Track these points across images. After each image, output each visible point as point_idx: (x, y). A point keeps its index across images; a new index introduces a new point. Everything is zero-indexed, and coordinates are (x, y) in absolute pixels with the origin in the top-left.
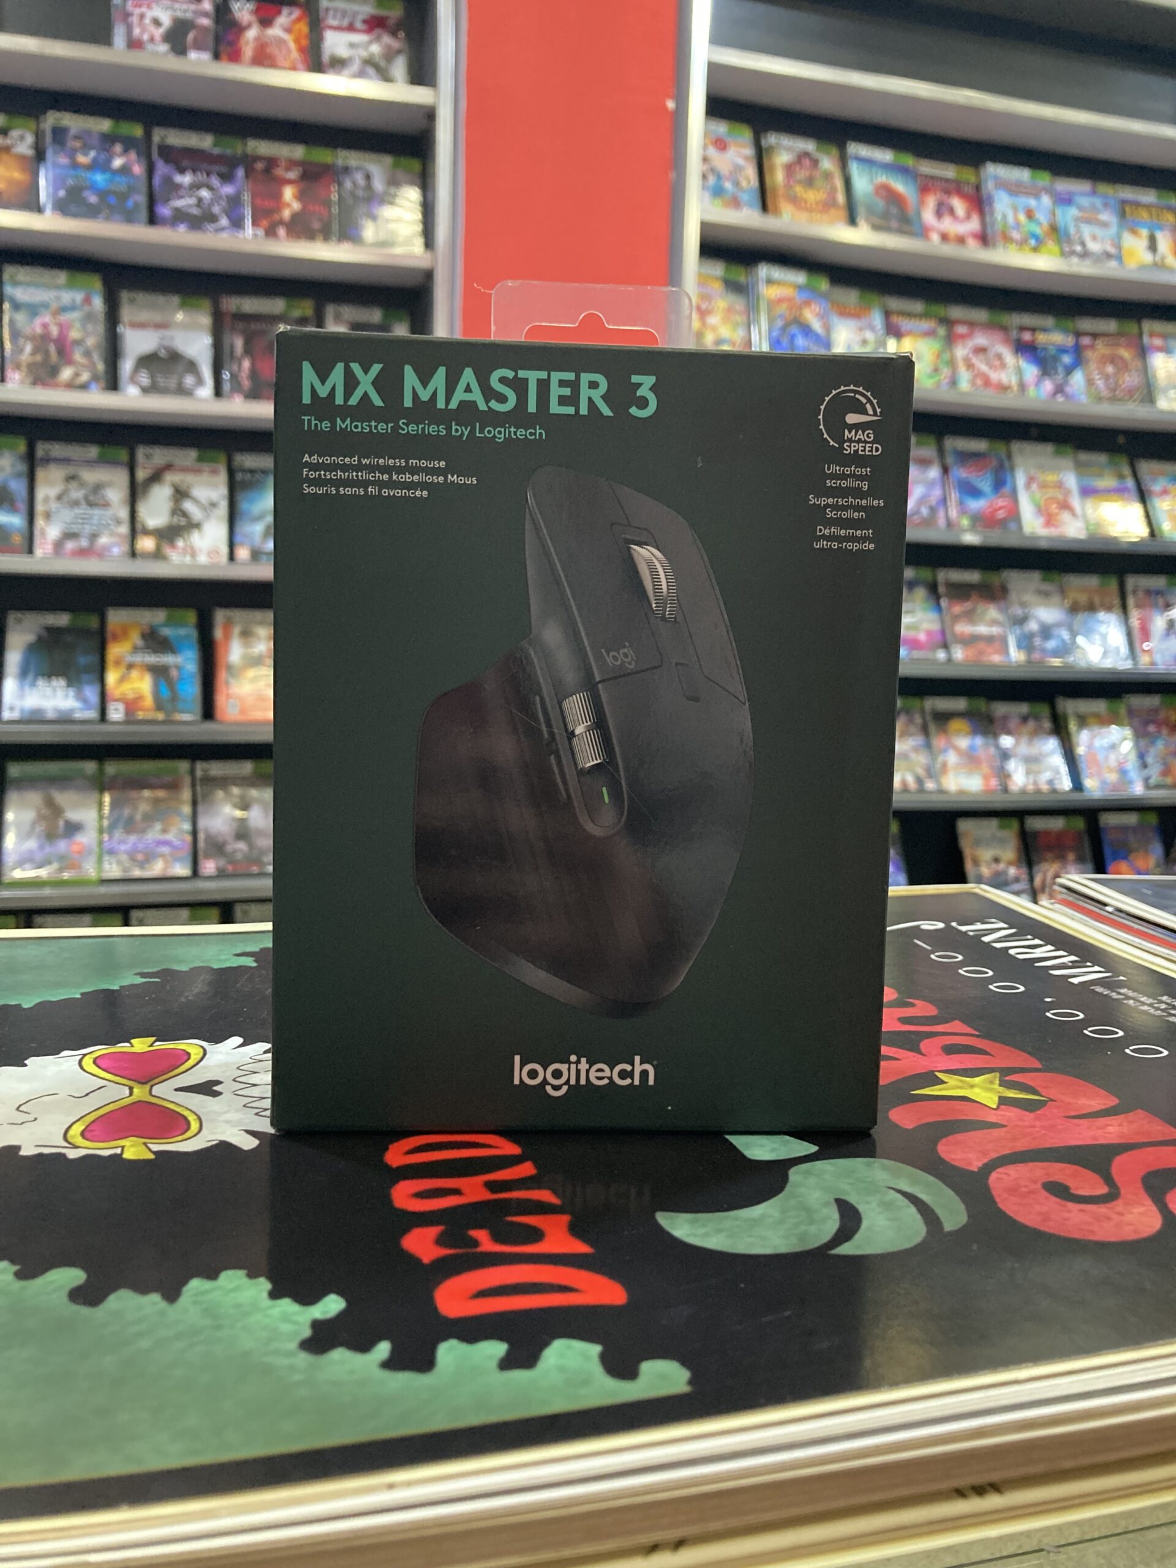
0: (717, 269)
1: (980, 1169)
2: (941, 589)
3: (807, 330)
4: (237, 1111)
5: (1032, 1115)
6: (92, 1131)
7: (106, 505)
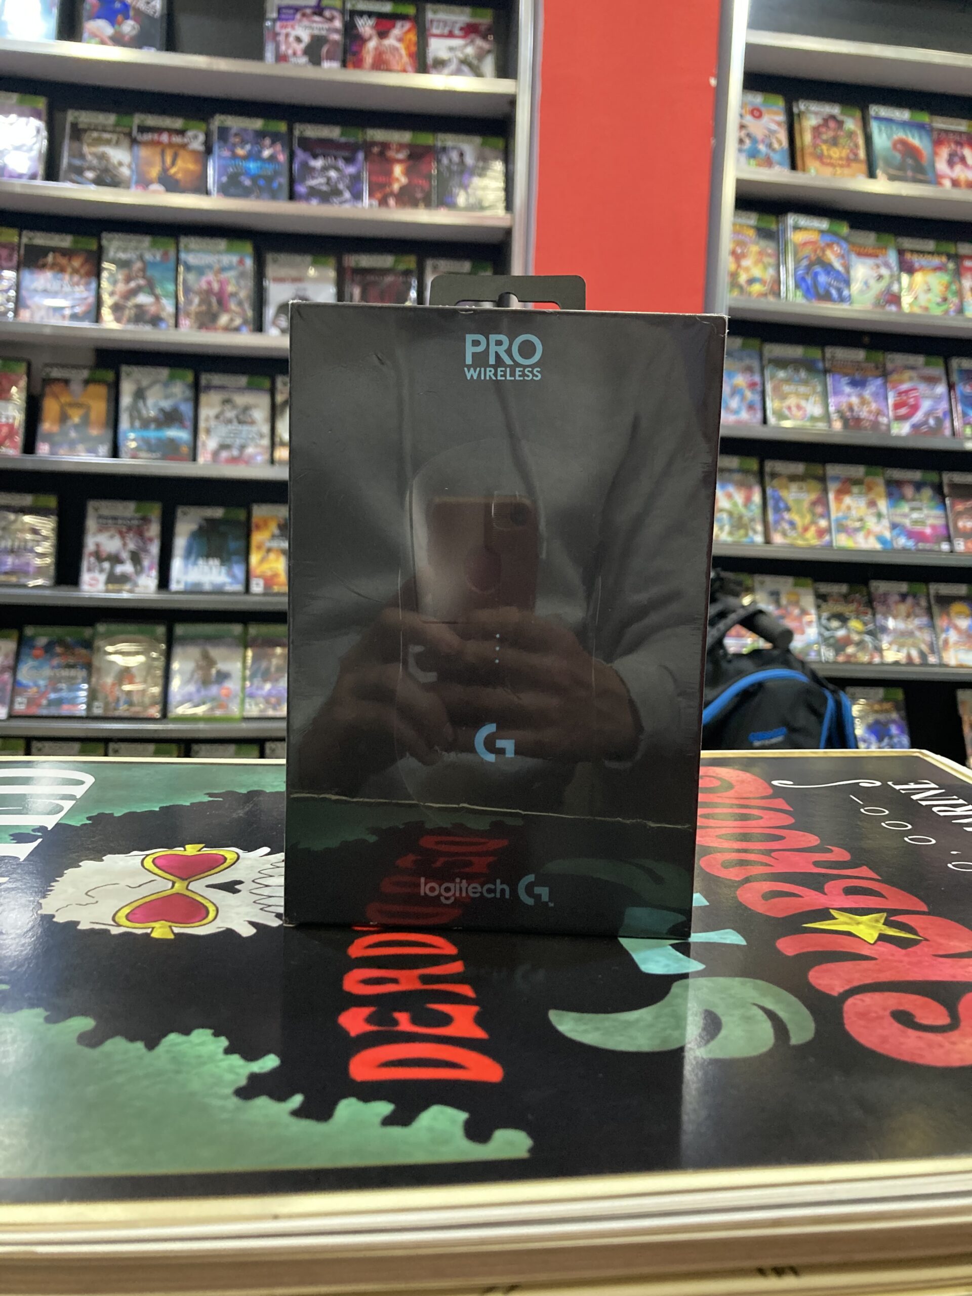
0: (752, 219)
1: (840, 994)
2: (946, 490)
3: (828, 268)
4: (248, 905)
5: (903, 951)
6: (134, 914)
7: (253, 423)
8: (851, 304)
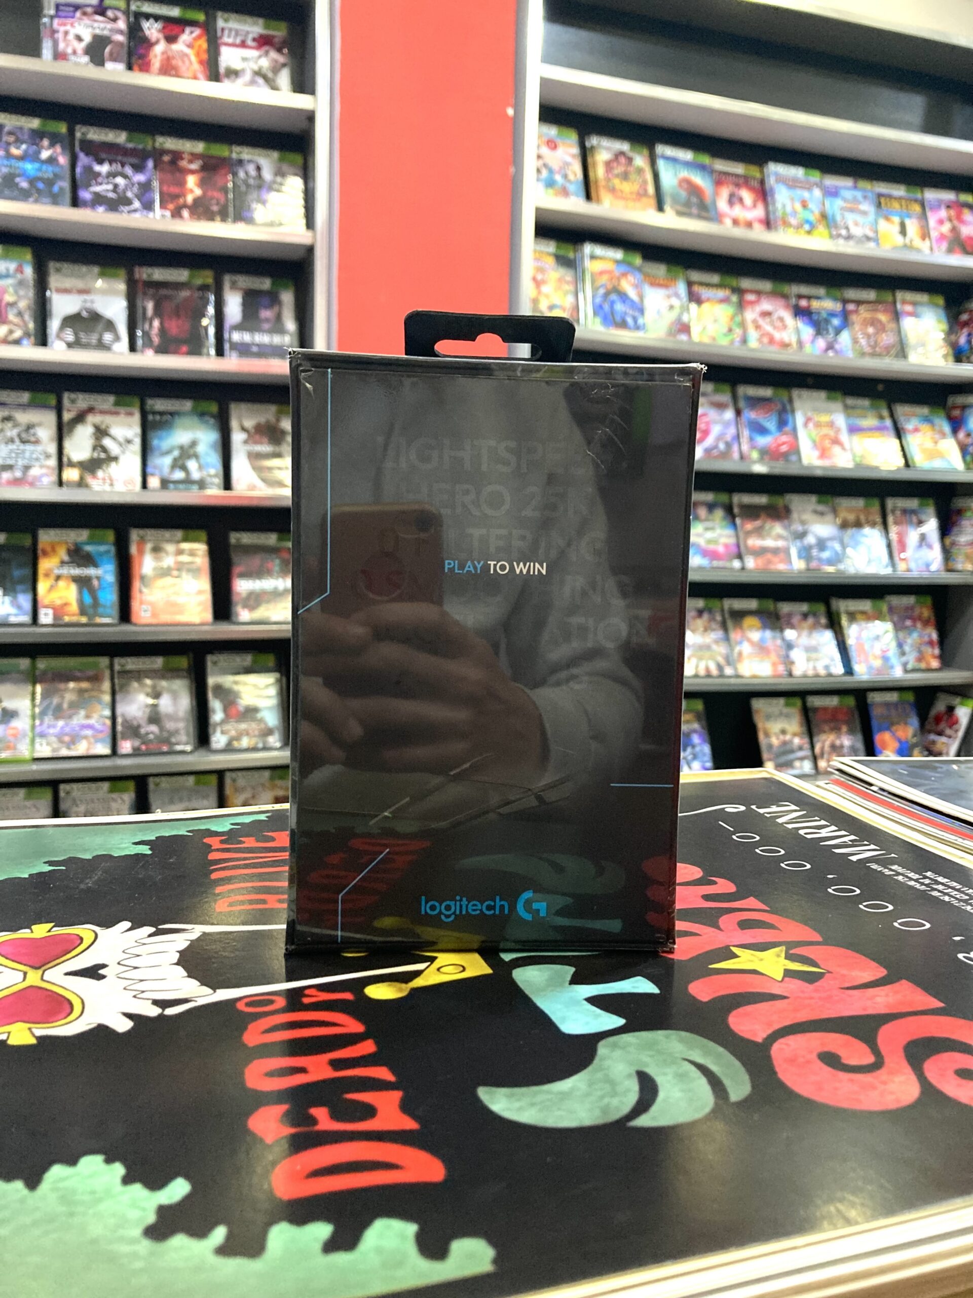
0: (550, 247)
1: (764, 1040)
2: (736, 510)
3: (623, 297)
4: (118, 993)
5: (811, 987)
7: (37, 442)
8: (645, 333)
